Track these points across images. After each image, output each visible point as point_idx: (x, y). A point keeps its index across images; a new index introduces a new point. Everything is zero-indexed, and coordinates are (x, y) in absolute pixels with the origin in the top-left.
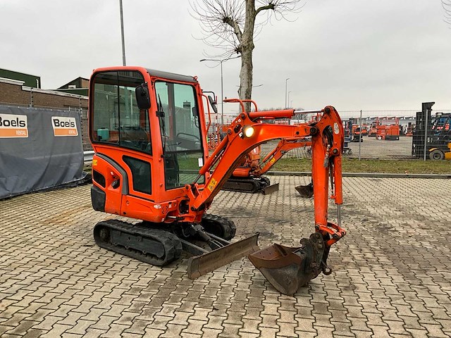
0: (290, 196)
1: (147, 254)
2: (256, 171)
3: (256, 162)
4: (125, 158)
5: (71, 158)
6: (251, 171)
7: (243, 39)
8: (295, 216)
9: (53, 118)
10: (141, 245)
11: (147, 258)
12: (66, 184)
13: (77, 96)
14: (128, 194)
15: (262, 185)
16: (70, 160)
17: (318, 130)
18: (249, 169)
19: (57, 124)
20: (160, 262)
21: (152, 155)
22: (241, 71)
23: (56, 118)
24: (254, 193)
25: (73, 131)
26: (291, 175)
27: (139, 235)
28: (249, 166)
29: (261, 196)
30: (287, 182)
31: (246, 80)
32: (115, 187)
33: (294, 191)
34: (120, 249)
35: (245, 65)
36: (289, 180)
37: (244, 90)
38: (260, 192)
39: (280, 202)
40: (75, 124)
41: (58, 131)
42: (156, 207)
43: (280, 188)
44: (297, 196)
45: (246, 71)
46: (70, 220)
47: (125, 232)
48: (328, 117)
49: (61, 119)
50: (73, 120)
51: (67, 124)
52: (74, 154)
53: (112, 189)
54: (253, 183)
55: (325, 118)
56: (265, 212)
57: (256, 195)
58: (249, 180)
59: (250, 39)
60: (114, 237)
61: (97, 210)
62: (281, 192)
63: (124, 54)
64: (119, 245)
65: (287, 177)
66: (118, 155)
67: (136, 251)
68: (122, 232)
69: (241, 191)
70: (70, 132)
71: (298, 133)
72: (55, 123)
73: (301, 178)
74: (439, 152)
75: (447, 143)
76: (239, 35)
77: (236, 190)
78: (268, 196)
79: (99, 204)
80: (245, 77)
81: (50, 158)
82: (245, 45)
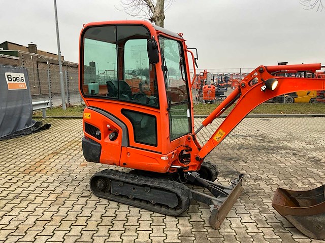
1: (157, 204)
4: (123, 111)
5: (22, 108)
7: (156, 11)
9: (6, 74)
10: (149, 196)
11: (156, 207)
12: (20, 131)
13: (7, 56)
14: (129, 146)
16: (22, 110)
19: (10, 79)
20: (172, 212)
21: (159, 108)
23: (9, 74)
25: (22, 85)
27: (148, 186)
32: (113, 139)
34: (122, 198)
40: (24, 79)
41: (12, 85)
42: (163, 158)
46: (49, 168)
47: (129, 183)
49: (14, 75)
50: (22, 75)
51: (17, 79)
52: (24, 105)
53: (109, 141)
59: (162, 12)
60: (115, 188)
61: (90, 161)
63: (57, 21)
64: (120, 195)
66: (116, 108)
67: (141, 200)
68: (125, 182)
70: (21, 86)
72: (8, 78)
76: (152, 8)
79: (94, 155)
81: (6, 109)
82: (159, 16)
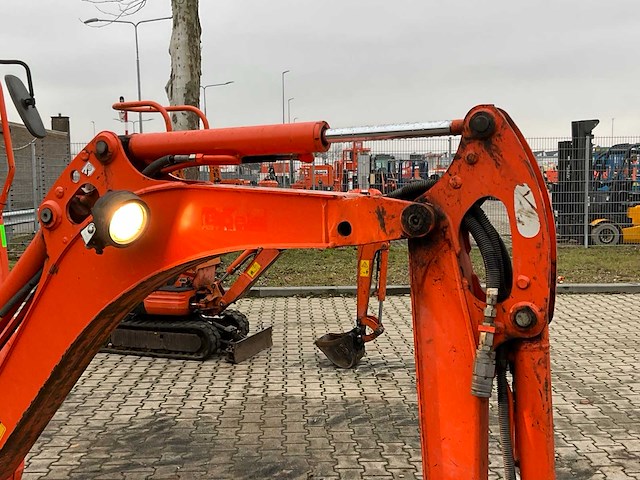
0: (301, 364)
2: (209, 298)
3: (210, 275)
6: (197, 298)
8: (319, 441)
15: (226, 335)
17: (440, 217)
18: (191, 294)
22: (173, 38)
24: (203, 360)
26: (302, 295)
28: (190, 284)
29: (224, 368)
30: (292, 318)
31: (184, 61)
33: (310, 349)
35: (182, 25)
36: (298, 310)
37: (180, 85)
38: (220, 355)
39: (275, 389)
43: (276, 337)
44: (321, 365)
45: (184, 38)
48: (485, 157)
54: (200, 333)
55: (472, 163)
56: (231, 433)
57: (209, 365)
58: (189, 325)
62: (277, 352)
65: (292, 302)
69: (169, 354)
71: (345, 229)
73: (327, 302)
74: (611, 226)
75: (626, 208)
77: (155, 354)
78: (242, 367)
80: (183, 53)
